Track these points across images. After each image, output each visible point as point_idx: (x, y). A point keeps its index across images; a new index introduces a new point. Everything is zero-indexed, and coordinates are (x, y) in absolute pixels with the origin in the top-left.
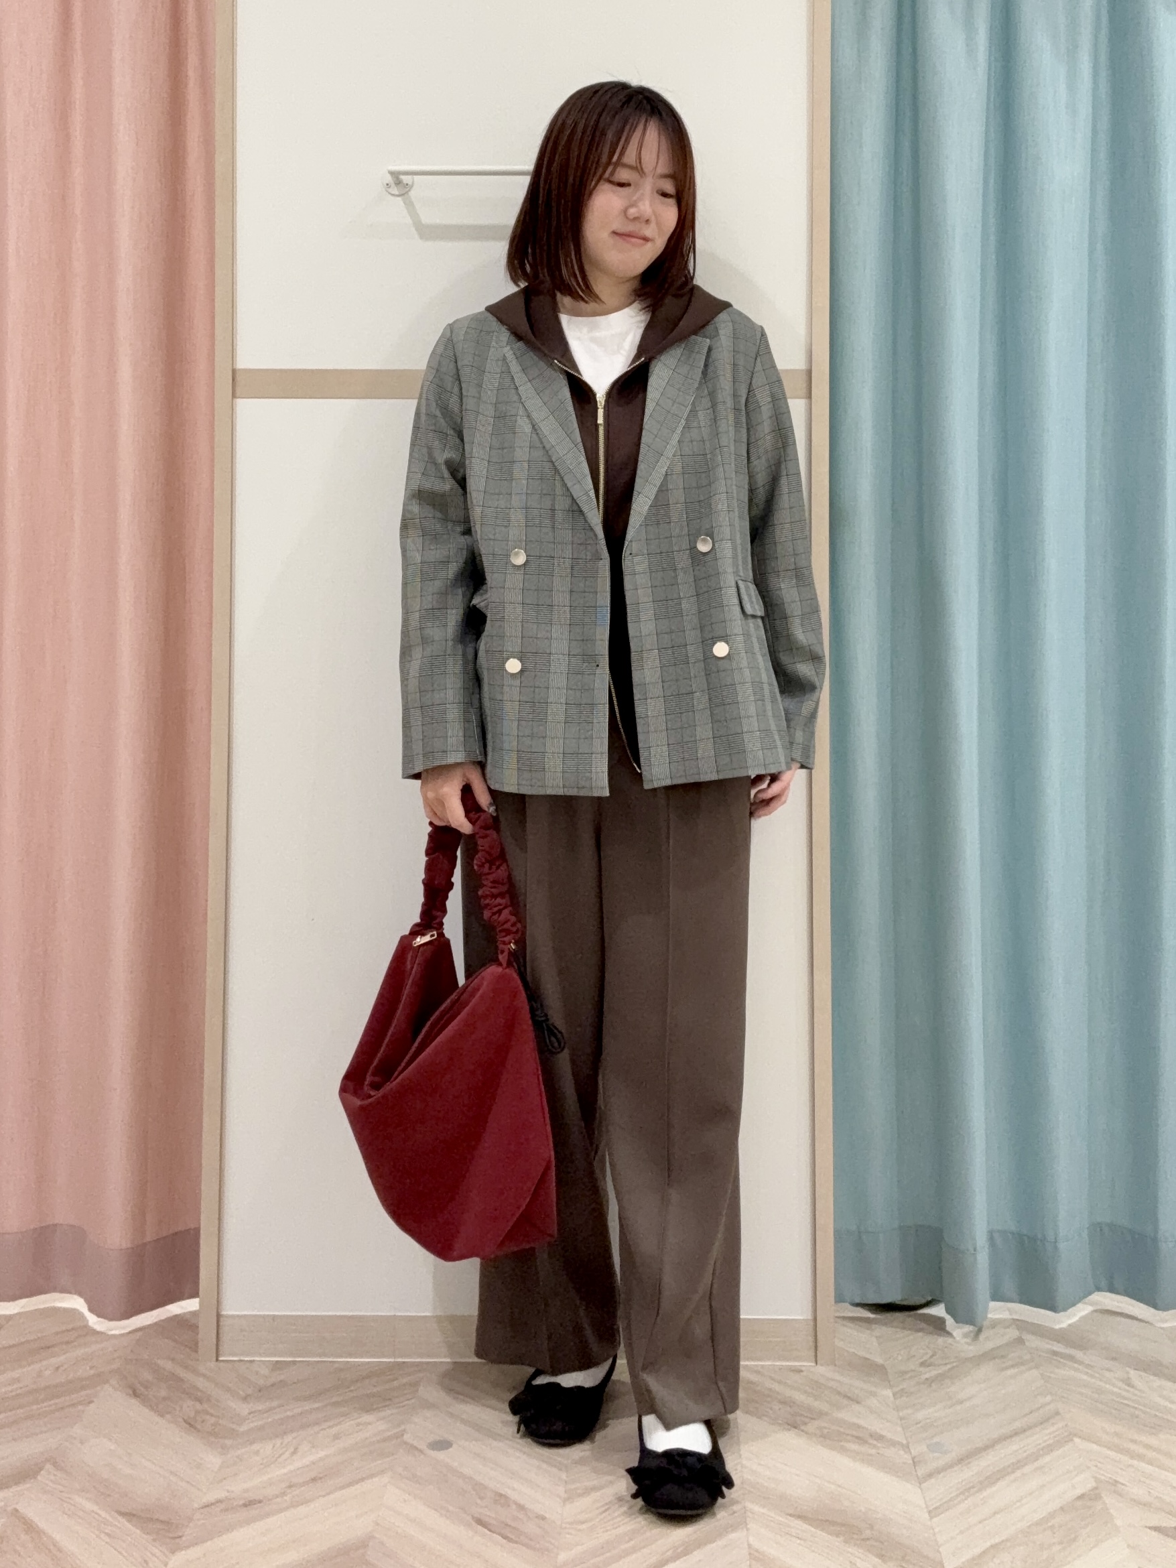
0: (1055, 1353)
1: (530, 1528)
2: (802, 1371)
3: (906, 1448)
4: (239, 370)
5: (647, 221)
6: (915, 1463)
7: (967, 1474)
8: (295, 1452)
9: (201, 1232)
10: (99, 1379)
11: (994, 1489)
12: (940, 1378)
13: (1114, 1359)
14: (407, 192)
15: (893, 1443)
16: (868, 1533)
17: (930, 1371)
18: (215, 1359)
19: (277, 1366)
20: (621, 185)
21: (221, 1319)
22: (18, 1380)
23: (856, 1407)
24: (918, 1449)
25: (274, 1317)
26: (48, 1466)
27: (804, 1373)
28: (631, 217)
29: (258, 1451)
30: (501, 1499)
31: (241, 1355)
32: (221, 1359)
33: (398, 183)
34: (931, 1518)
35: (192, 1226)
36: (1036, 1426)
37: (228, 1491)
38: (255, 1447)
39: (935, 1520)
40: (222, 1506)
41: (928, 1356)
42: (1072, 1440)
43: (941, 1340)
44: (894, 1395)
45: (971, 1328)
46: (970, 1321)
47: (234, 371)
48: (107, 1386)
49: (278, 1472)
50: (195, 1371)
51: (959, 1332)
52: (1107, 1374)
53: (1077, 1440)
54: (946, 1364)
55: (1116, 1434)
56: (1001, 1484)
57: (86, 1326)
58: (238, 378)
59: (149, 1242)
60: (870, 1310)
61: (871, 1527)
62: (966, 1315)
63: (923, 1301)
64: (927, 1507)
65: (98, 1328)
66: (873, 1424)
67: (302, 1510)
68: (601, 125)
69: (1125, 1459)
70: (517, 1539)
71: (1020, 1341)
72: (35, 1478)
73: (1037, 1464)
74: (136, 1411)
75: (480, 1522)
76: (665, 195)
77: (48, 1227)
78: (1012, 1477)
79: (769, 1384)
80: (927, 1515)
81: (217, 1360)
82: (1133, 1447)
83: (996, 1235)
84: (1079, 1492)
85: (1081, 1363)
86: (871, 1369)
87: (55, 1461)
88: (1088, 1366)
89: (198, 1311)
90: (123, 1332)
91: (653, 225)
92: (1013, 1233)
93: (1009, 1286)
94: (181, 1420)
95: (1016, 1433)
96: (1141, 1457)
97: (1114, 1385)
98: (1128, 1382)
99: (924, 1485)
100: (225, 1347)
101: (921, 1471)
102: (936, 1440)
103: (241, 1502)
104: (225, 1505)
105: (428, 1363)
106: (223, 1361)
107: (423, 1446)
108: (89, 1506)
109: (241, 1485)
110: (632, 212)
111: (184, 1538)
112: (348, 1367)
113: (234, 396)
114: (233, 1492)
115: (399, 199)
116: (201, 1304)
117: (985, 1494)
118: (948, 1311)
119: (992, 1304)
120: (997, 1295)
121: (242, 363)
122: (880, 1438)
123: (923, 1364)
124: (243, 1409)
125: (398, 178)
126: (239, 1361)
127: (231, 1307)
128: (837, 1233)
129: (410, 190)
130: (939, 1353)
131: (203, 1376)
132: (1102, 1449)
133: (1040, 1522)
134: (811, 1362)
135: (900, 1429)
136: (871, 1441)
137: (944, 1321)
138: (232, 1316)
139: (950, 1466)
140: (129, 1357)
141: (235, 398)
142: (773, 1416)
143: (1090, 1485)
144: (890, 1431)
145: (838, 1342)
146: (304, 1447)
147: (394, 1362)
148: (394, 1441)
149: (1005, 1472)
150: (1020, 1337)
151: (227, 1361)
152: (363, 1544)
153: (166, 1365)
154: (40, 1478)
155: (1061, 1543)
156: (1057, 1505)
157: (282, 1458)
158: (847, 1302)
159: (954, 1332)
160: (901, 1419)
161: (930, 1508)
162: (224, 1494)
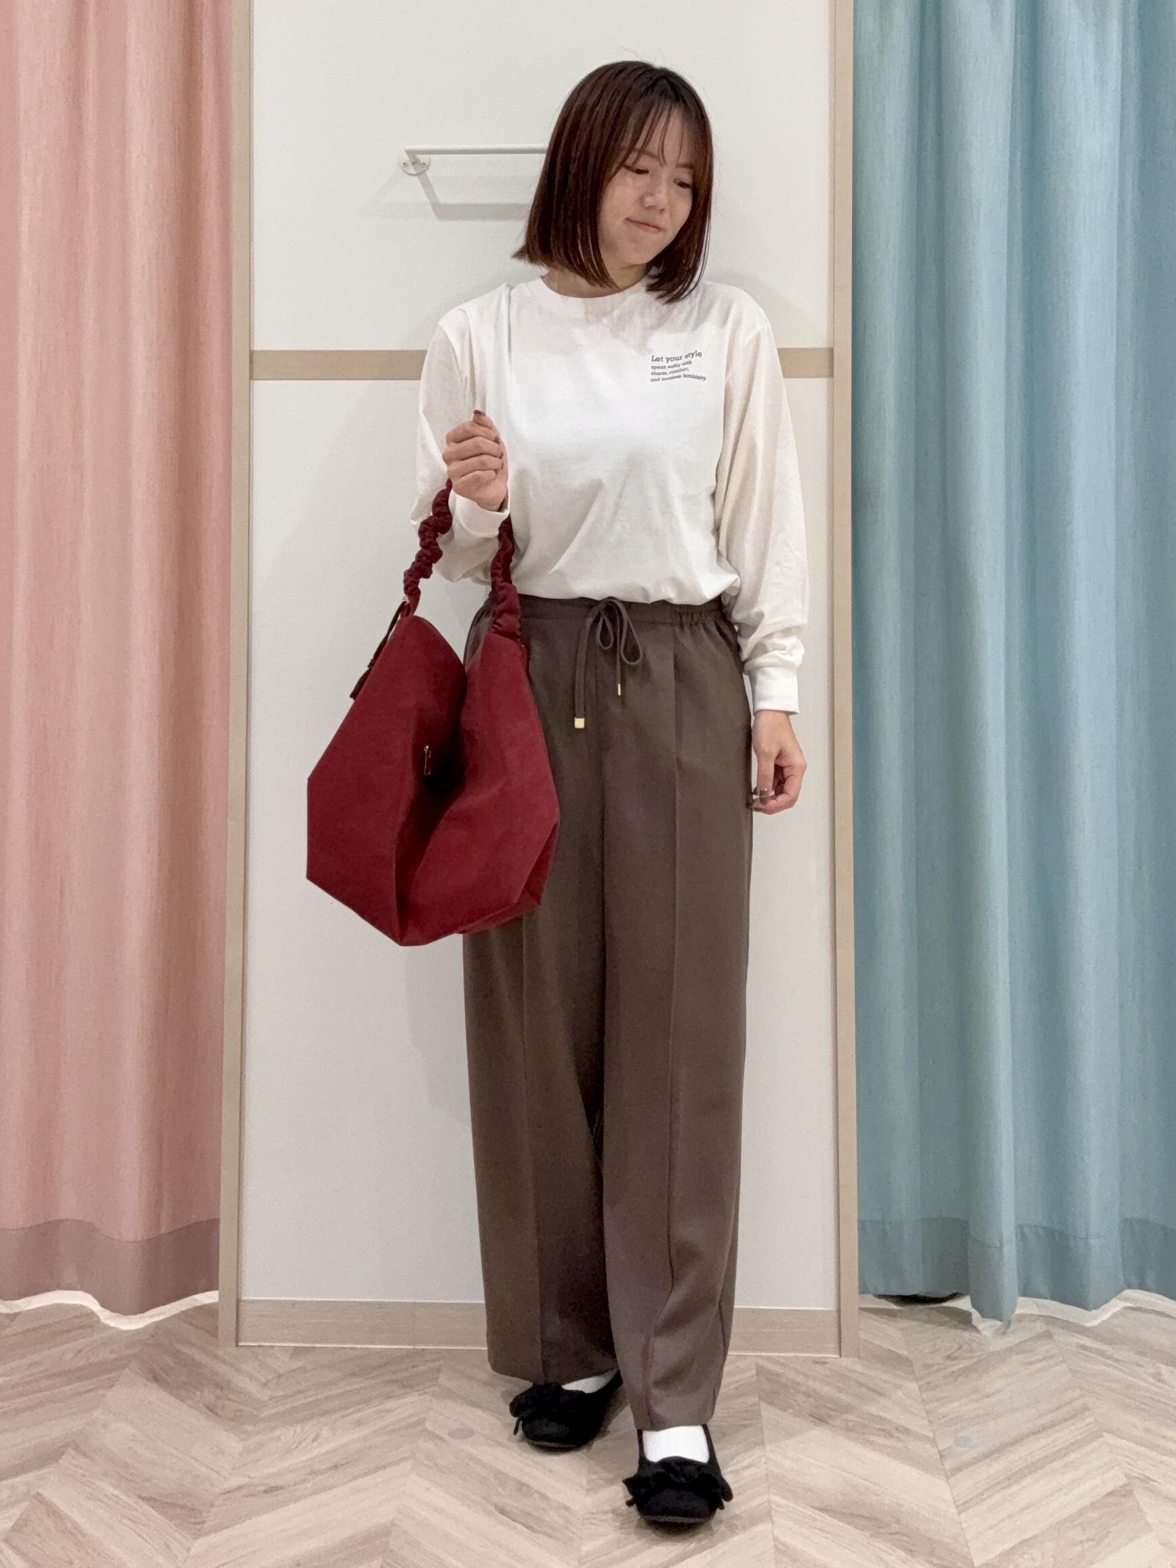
0: (1085, 1348)
1: (552, 1517)
2: (827, 1363)
3: (933, 1441)
4: (257, 351)
5: (662, 211)
6: (942, 1456)
7: (998, 1467)
8: (316, 1438)
9: (221, 1222)
10: (119, 1364)
12: (967, 1371)
13: (1139, 1353)
14: (425, 171)
15: (917, 1436)
16: (895, 1527)
17: (956, 1364)
18: (234, 1345)
19: (297, 1352)
20: (640, 172)
21: (241, 1304)
22: (36, 1364)
23: (882, 1399)
24: (945, 1443)
25: (294, 1303)
26: (70, 1450)
27: (829, 1366)
28: (647, 206)
29: (280, 1437)
30: (523, 1488)
31: (261, 1340)
32: (240, 1344)
33: (415, 163)
34: (960, 1512)
35: (211, 1217)
36: (1066, 1420)
37: (249, 1477)
38: (277, 1433)
39: (963, 1515)
40: (245, 1492)
41: (954, 1350)
42: (1102, 1435)
43: (966, 1335)
44: (920, 1388)
45: (999, 1323)
46: (997, 1316)
47: (251, 353)
48: (127, 1371)
49: (298, 1459)
50: (216, 1357)
51: (987, 1327)
52: (1137, 1369)
53: (1108, 1438)
54: (974, 1357)
55: (1147, 1430)
56: (1028, 1480)
57: (97, 1323)
58: (256, 360)
59: (165, 1234)
60: (896, 1303)
61: (898, 1521)
62: (992, 1309)
63: (947, 1293)
64: (955, 1501)
66: (903, 1420)
67: (325, 1497)
68: (624, 109)
69: (1158, 1455)
70: (538, 1528)
71: (1048, 1335)
72: (57, 1461)
73: (1067, 1460)
74: (156, 1396)
75: (502, 1511)
76: (682, 185)
77: (50, 1223)
78: (1041, 1472)
79: (792, 1375)
80: (954, 1510)
81: (237, 1345)
82: (1162, 1442)
83: (1026, 1230)
84: (1110, 1488)
85: (1110, 1358)
86: (894, 1361)
87: (77, 1445)
88: (1117, 1361)
89: (217, 1301)
91: (666, 216)
92: (1044, 1228)
93: (1039, 1282)
94: (201, 1405)
95: (1044, 1428)
96: (1171, 1453)
97: (1145, 1381)
98: (1158, 1377)
99: (952, 1480)
100: (246, 1329)
101: (948, 1465)
102: (964, 1433)
103: (263, 1488)
105: (448, 1350)
106: (241, 1346)
107: (445, 1435)
108: (110, 1490)
109: (266, 1470)
110: (649, 201)
111: (205, 1525)
112: (369, 1353)
113: (251, 378)
114: (254, 1478)
115: (416, 178)
117: (1014, 1489)
118: (974, 1306)
119: (1021, 1299)
120: (1027, 1291)
121: (258, 346)
122: (907, 1431)
123: (949, 1357)
124: (264, 1395)
125: (415, 157)
126: (259, 1346)
127: (251, 1293)
128: (861, 1224)
129: (428, 168)
130: (966, 1347)
131: (224, 1362)
132: (1132, 1445)
133: (1070, 1519)
134: (835, 1354)
135: (926, 1422)
136: (897, 1435)
137: (970, 1314)
138: (253, 1302)
139: (978, 1460)
140: (149, 1342)
141: (253, 379)
142: (797, 1408)
143: (1123, 1481)
144: (917, 1424)
145: (862, 1335)
146: (325, 1433)
147: (414, 1349)
148: (415, 1427)
149: (1032, 1468)
150: (1048, 1331)
151: (246, 1346)
152: (385, 1531)
153: (187, 1350)
154: (61, 1461)
155: (1092, 1540)
156: (1087, 1501)
157: (304, 1444)
158: (869, 1293)
159: (980, 1327)
160: (928, 1412)
161: (958, 1503)
162: (245, 1480)
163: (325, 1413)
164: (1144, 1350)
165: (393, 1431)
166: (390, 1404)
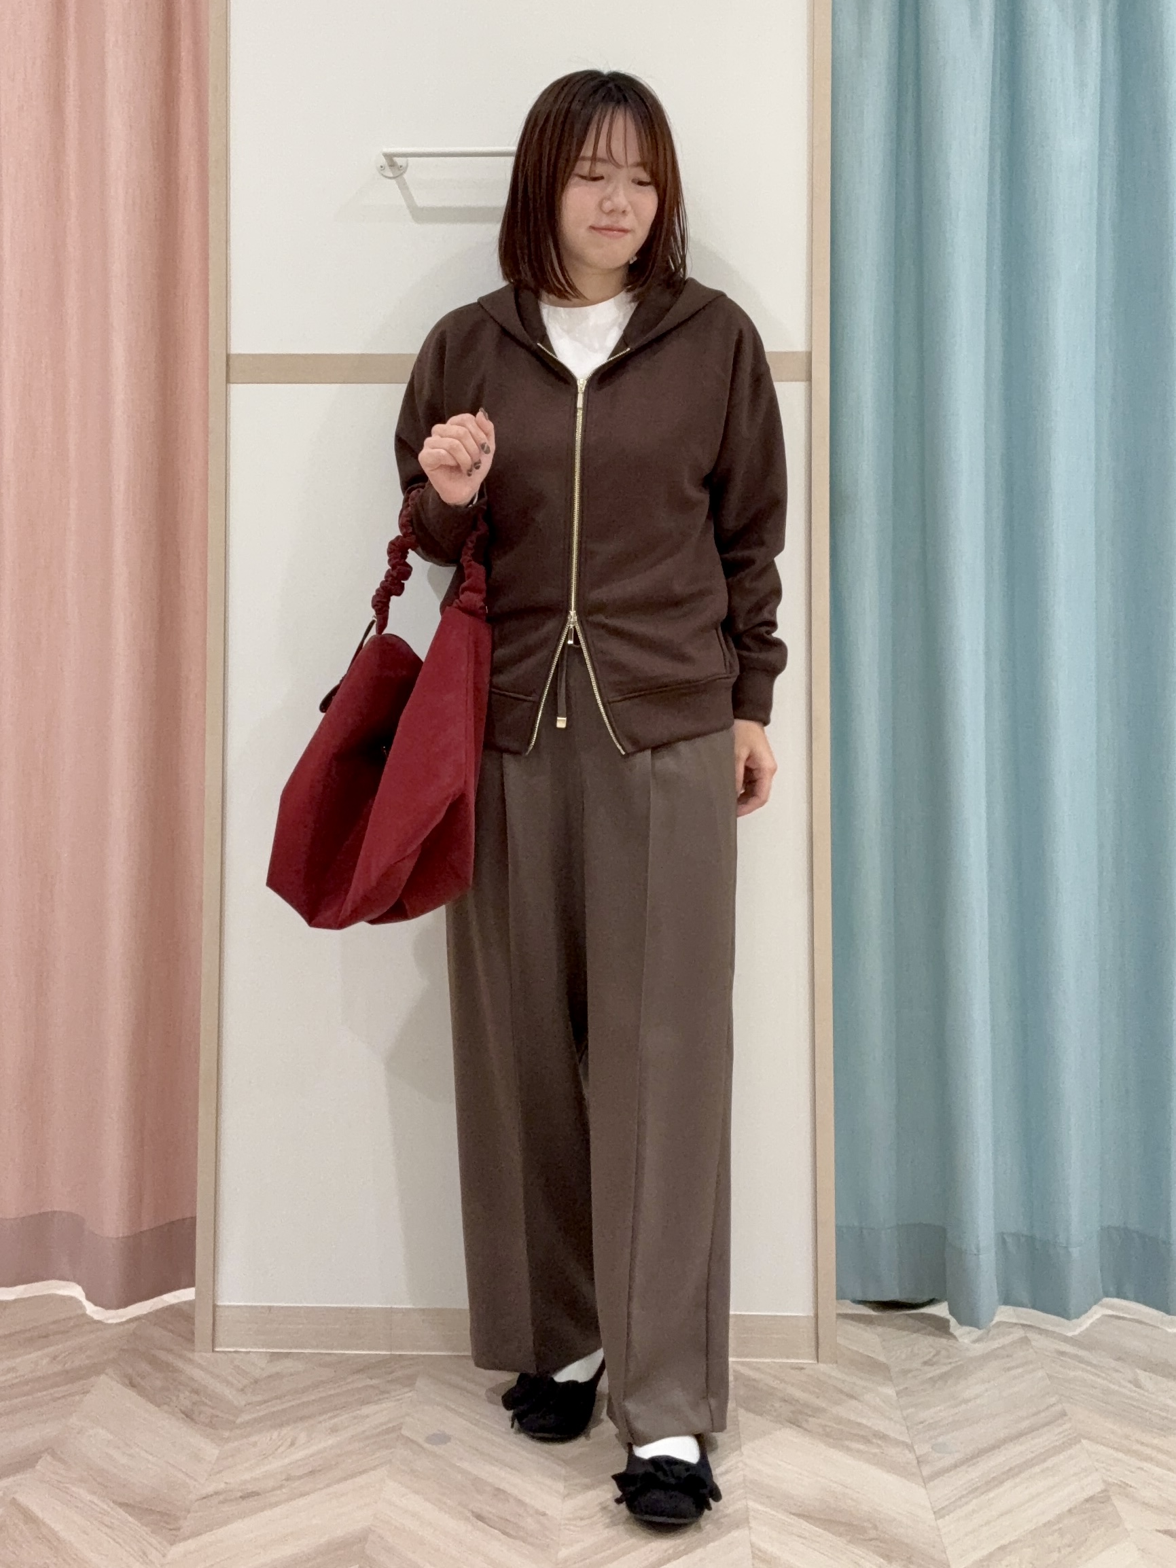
0: (1062, 1353)
1: (530, 1523)
2: (802, 1368)
3: (910, 1447)
4: (233, 355)
5: (624, 213)
6: (920, 1461)
7: (974, 1474)
8: (292, 1444)
9: (197, 1220)
10: (95, 1370)
11: (1001, 1490)
12: (944, 1377)
13: (1119, 1359)
14: (402, 174)
15: (898, 1443)
16: (872, 1533)
17: (935, 1370)
18: (211, 1350)
19: (275, 1357)
20: (594, 179)
21: (217, 1309)
22: (13, 1369)
23: (858, 1404)
24: (923, 1449)
25: (270, 1308)
26: (46, 1456)
27: (805, 1371)
28: (607, 211)
29: (256, 1443)
30: (499, 1493)
31: (237, 1346)
32: (217, 1349)
33: (392, 165)
34: (937, 1519)
35: (188, 1215)
36: (1043, 1426)
37: (226, 1482)
38: (253, 1439)
39: (940, 1522)
40: (221, 1498)
41: (932, 1354)
42: (1080, 1441)
43: (944, 1342)
44: (898, 1393)
45: (976, 1330)
46: (975, 1324)
47: (228, 357)
48: (103, 1377)
49: (275, 1465)
50: (191, 1362)
51: (963, 1334)
52: (1115, 1375)
53: (1084, 1442)
54: (950, 1363)
55: (1127, 1437)
56: (1008, 1484)
57: (84, 1315)
58: (231, 362)
59: (147, 1231)
60: (874, 1309)
61: (875, 1527)
62: (969, 1316)
63: (926, 1298)
64: (933, 1508)
65: (96, 1317)
66: (881, 1425)
67: (301, 1502)
69: (1133, 1461)
70: (515, 1534)
71: (1025, 1341)
72: (33, 1467)
73: (1046, 1465)
74: (130, 1400)
75: (479, 1517)
76: (641, 183)
77: (46, 1214)
78: (1021, 1477)
79: (768, 1380)
80: (932, 1516)
81: (213, 1351)
82: (1143, 1449)
83: (1007, 1238)
84: (1086, 1495)
85: (1089, 1364)
86: (875, 1368)
87: (52, 1449)
88: (1095, 1366)
89: (194, 1300)
90: (119, 1321)
91: (632, 215)
92: (1024, 1236)
93: (1020, 1291)
94: (178, 1411)
95: (1022, 1434)
96: (1149, 1459)
97: (1120, 1385)
98: (1137, 1384)
99: (929, 1486)
100: (221, 1335)
101: (926, 1471)
102: (940, 1440)
103: (240, 1494)
104: (222, 1497)
105: (424, 1356)
106: (218, 1352)
107: (421, 1441)
108: (88, 1497)
109: (242, 1475)
110: (608, 205)
111: (182, 1530)
112: (346, 1358)
113: (228, 381)
114: (231, 1483)
115: (394, 181)
116: (197, 1294)
117: (991, 1495)
118: (952, 1313)
119: (1000, 1308)
120: (1007, 1300)
121: (235, 349)
122: (884, 1437)
123: (925, 1363)
124: (240, 1400)
125: (392, 160)
126: (235, 1352)
127: (228, 1298)
128: (839, 1229)
129: (404, 172)
130: (943, 1353)
131: (200, 1366)
132: (1111, 1451)
133: (1048, 1524)
134: (812, 1359)
135: (904, 1428)
136: (874, 1441)
137: (948, 1321)
138: (228, 1307)
139: (955, 1466)
140: (125, 1347)
141: (230, 383)
142: (775, 1414)
143: (1099, 1488)
144: (894, 1430)
145: (840, 1340)
146: (303, 1437)
147: (391, 1354)
148: (391, 1434)
149: (1012, 1473)
150: (1026, 1337)
151: (223, 1352)
152: (362, 1538)
153: (163, 1355)
154: (38, 1467)
155: (1069, 1546)
156: (1065, 1507)
157: (280, 1451)
158: (848, 1299)
159: (956, 1333)
160: (905, 1418)
161: (935, 1510)
162: (222, 1486)
163: (302, 1419)
164: (1123, 1356)
165: (367, 1438)
166: (366, 1410)
